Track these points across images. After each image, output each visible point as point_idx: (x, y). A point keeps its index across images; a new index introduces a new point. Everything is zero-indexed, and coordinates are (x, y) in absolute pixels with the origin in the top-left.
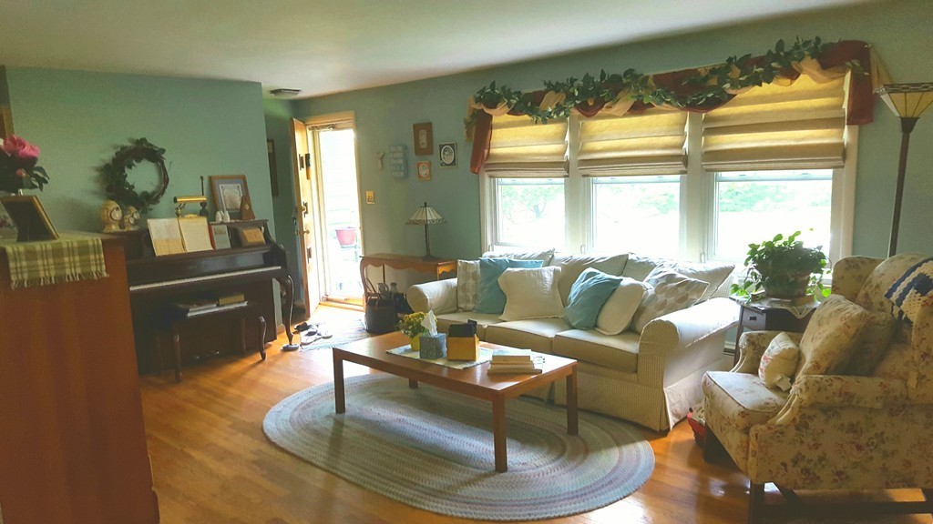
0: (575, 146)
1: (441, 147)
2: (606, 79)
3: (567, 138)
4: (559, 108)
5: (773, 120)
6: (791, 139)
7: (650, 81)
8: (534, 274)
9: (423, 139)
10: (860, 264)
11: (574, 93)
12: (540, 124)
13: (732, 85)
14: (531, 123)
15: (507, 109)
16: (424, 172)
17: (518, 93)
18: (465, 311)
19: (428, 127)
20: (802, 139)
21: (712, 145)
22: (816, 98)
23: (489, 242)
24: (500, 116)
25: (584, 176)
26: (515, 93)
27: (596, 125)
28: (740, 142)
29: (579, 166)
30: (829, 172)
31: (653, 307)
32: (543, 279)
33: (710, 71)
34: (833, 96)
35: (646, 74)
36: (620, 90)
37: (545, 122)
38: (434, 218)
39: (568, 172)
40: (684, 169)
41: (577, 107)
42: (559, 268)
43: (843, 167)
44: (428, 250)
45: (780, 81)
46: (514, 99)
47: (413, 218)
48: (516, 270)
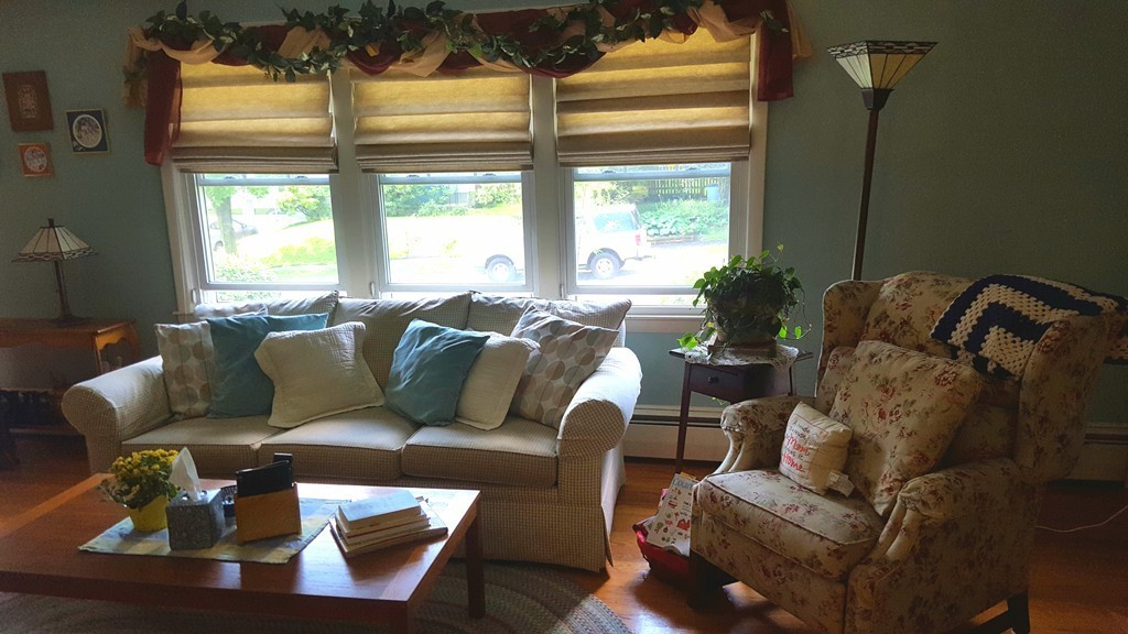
0: (344, 121)
1: (71, 117)
2: (396, 14)
3: (331, 110)
4: (319, 56)
5: (658, 93)
6: (681, 121)
7: (474, 23)
8: (324, 339)
9: (28, 102)
10: (855, 291)
11: (346, 32)
12: (281, 81)
13: (606, 37)
14: (266, 80)
15: (213, 53)
16: (36, 164)
17: (235, 27)
18: (190, 417)
19: (38, 81)
20: (696, 120)
21: (570, 128)
22: (716, 62)
23: (190, 286)
24: (195, 65)
25: (365, 171)
26: (229, 25)
27: (381, 89)
28: (611, 124)
29: (358, 153)
30: (726, 167)
31: (543, 374)
32: (339, 346)
33: (570, 13)
34: (736, 60)
35: (466, 12)
36: (425, 34)
37: (291, 78)
38: (74, 247)
39: (337, 164)
40: (530, 162)
41: (351, 56)
42: (360, 324)
43: (746, 158)
44: (64, 305)
45: (671, 35)
46: (229, 35)
47: (28, 249)
48: (287, 334)
